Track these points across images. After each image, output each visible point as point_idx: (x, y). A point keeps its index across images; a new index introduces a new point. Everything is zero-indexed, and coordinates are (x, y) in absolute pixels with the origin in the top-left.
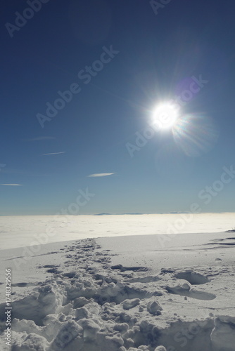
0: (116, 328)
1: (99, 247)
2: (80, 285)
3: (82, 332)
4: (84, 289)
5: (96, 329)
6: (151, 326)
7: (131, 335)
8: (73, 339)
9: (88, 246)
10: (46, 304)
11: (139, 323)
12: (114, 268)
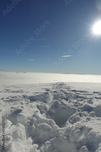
0: (74, 105)
1: (66, 85)
2: (59, 94)
3: (61, 105)
4: (60, 96)
5: (66, 105)
6: (89, 106)
7: (80, 108)
8: (58, 106)
9: (61, 85)
10: (47, 98)
11: (84, 105)
12: (73, 91)
